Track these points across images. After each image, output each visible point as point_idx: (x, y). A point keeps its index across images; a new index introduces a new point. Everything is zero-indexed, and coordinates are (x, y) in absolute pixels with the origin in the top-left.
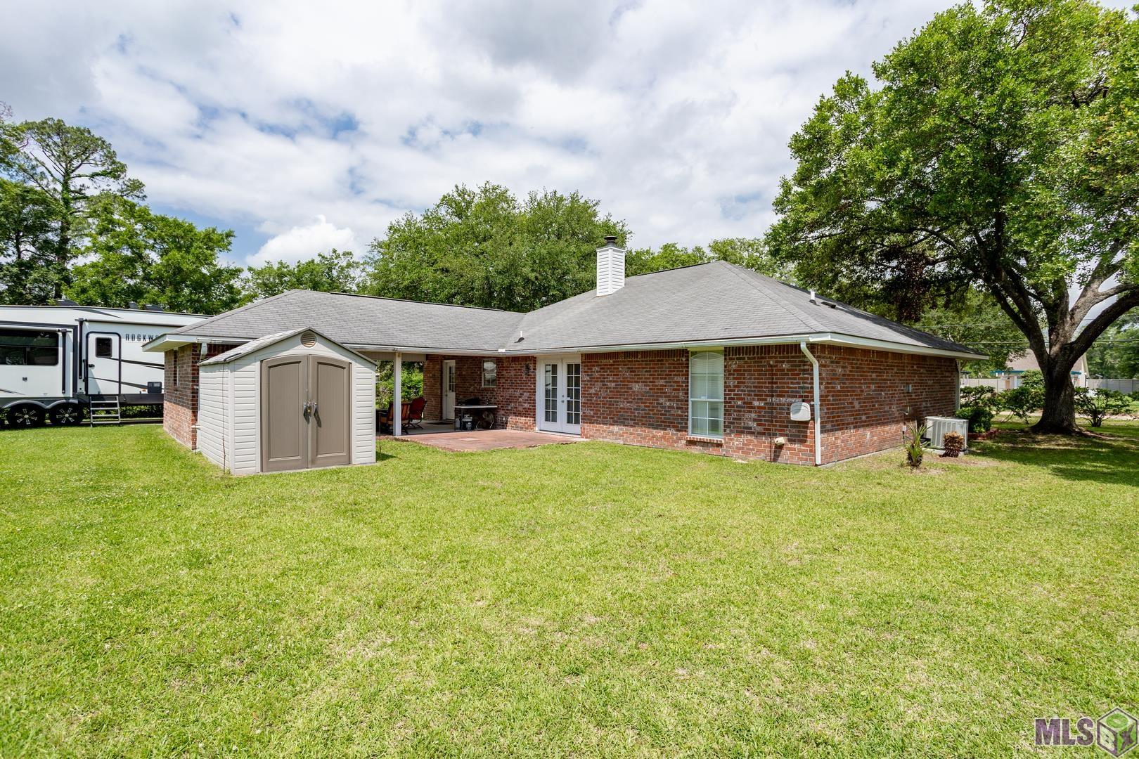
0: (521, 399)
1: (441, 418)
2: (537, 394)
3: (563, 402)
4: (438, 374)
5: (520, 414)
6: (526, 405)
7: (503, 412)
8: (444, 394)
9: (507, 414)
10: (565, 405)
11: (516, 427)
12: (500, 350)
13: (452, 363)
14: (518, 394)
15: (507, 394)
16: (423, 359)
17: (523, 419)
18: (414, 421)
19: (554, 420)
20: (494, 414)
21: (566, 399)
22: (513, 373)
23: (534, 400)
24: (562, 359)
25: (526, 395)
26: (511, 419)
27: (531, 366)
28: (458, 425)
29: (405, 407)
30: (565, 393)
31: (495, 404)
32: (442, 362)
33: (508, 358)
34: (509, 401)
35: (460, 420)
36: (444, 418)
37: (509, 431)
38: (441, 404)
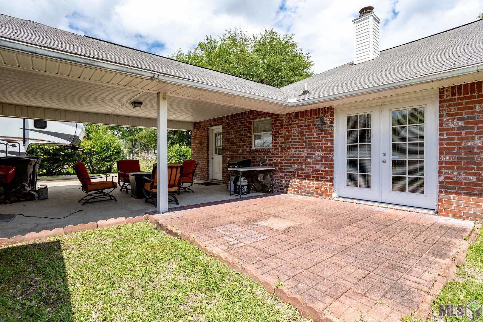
0: (308, 160)
1: (208, 178)
2: (334, 153)
3: (384, 162)
4: (204, 140)
5: (308, 177)
6: (318, 167)
7: (282, 174)
8: (210, 157)
9: (289, 175)
10: (389, 167)
11: (301, 191)
12: (290, 100)
13: (218, 129)
14: (305, 154)
15: (287, 155)
16: (191, 128)
17: (313, 184)
18: (185, 185)
19: (366, 184)
20: (271, 176)
21: (389, 158)
22: (296, 131)
23: (332, 160)
24: (381, 106)
25: (318, 155)
26: (294, 182)
27: (327, 120)
28: (232, 189)
29: (174, 170)
30: (389, 150)
31: (271, 166)
32: (208, 129)
33: (290, 114)
34: (291, 162)
35: (235, 183)
36: (211, 178)
37: (290, 196)
38: (208, 166)
